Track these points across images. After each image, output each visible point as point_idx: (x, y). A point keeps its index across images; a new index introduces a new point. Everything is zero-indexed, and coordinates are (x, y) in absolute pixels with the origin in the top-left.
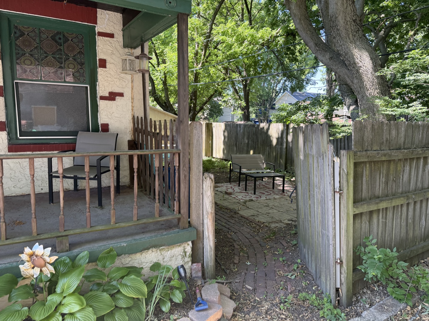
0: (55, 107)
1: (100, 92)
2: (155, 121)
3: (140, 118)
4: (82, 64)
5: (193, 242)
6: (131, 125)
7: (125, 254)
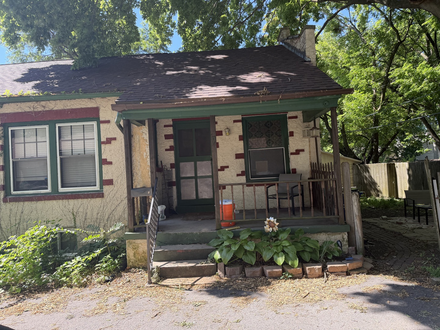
0: (267, 162)
1: (291, 150)
2: (323, 164)
3: (314, 164)
4: (280, 136)
5: (348, 233)
6: (310, 168)
7: (308, 233)
